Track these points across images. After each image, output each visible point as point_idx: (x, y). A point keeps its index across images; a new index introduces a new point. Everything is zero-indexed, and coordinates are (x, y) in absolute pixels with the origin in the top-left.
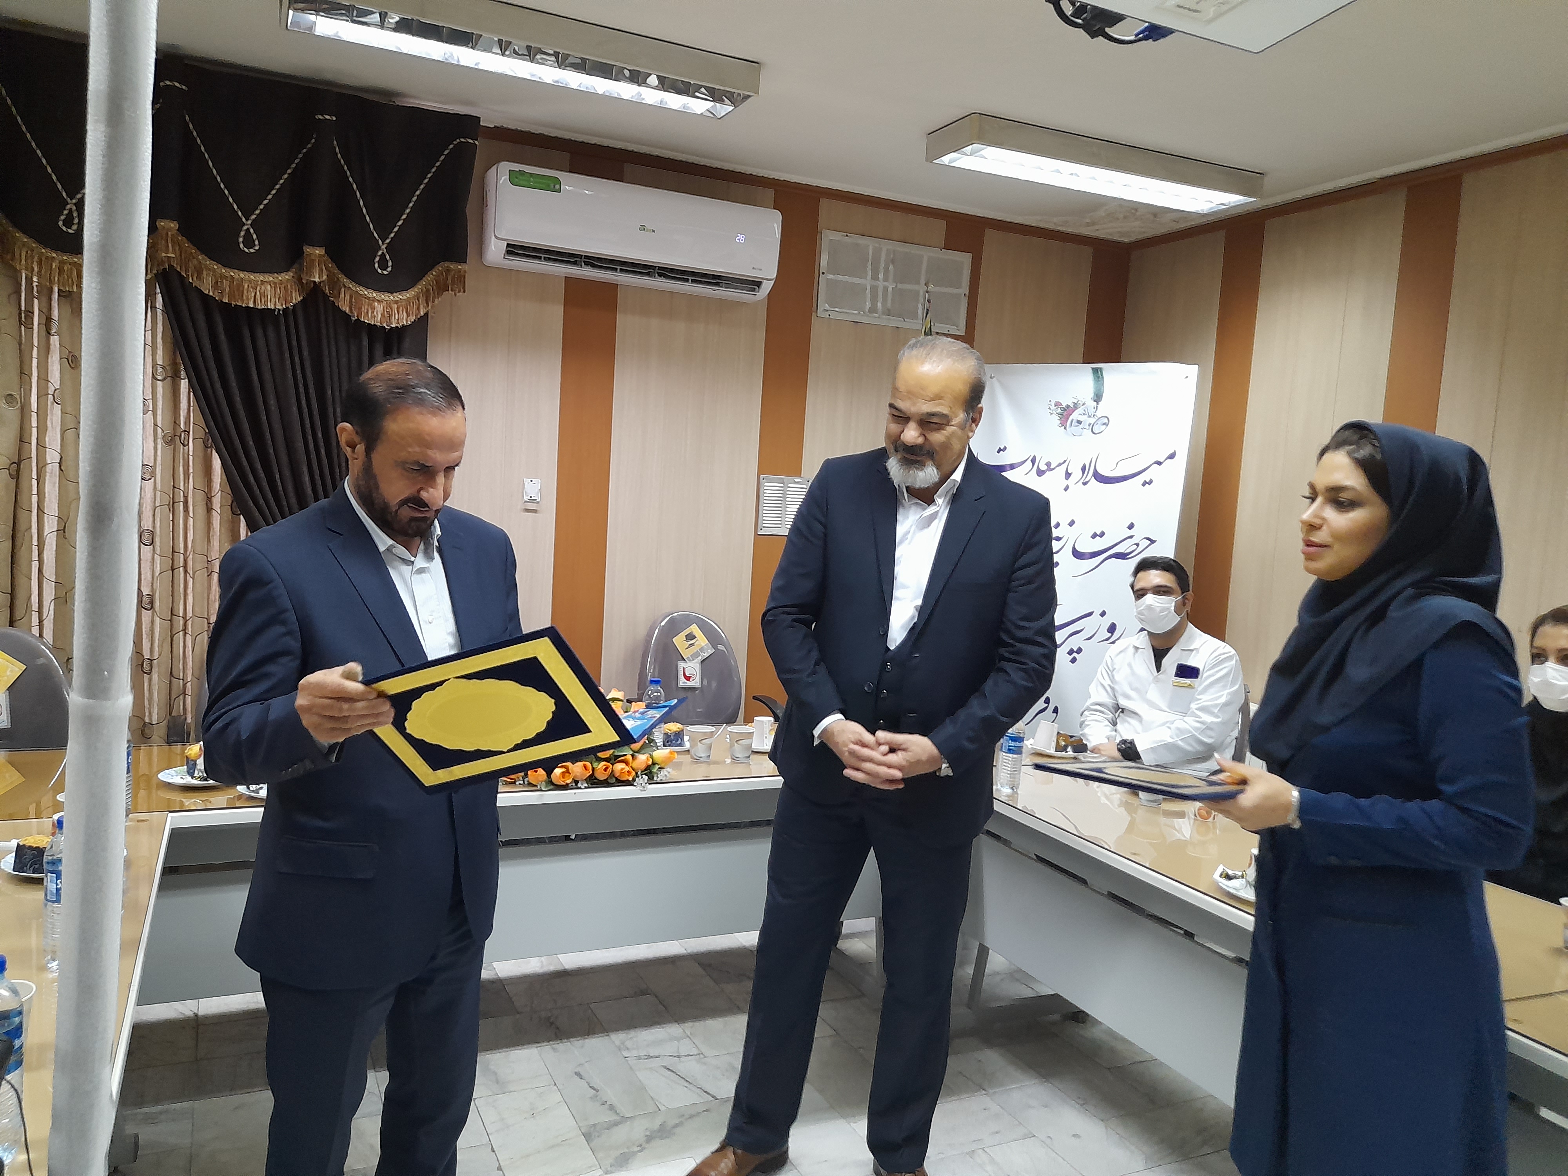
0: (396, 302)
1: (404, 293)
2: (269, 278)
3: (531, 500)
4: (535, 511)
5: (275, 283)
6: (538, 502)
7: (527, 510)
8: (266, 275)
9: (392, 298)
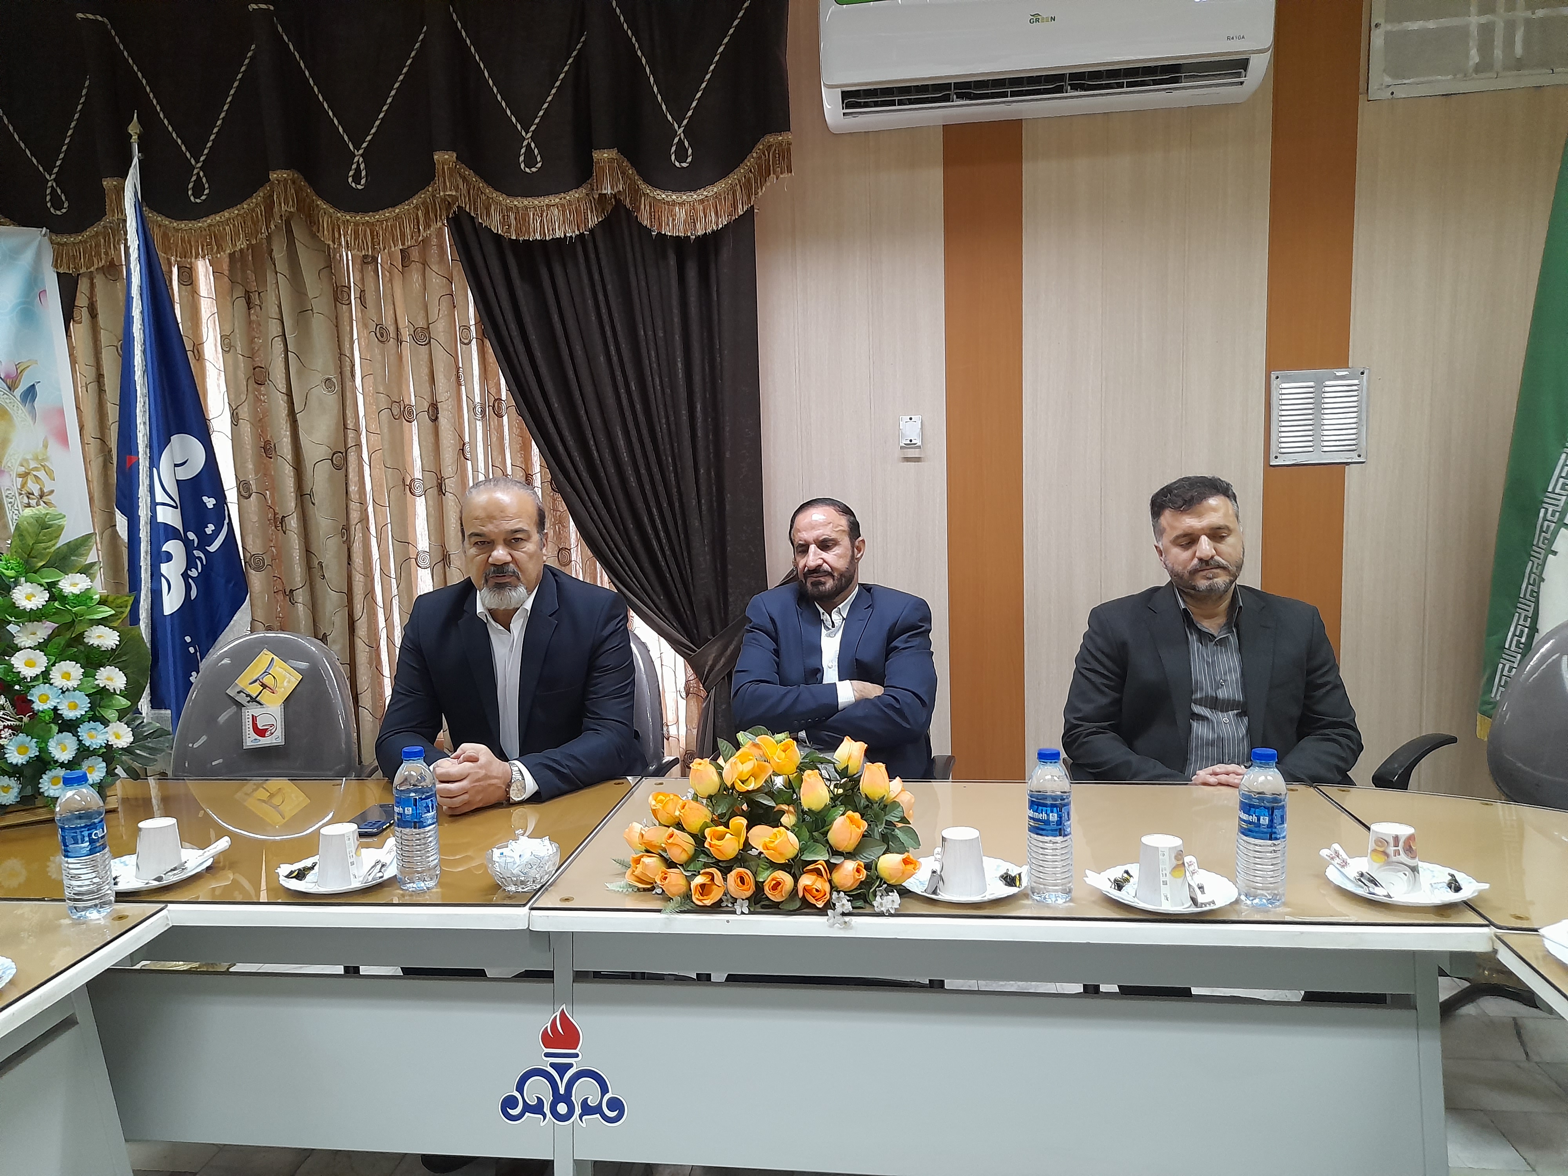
0: (702, 201)
1: (709, 188)
2: (554, 200)
3: (911, 445)
4: (918, 460)
5: (563, 205)
6: (919, 447)
7: (907, 459)
8: (551, 197)
9: (695, 196)
